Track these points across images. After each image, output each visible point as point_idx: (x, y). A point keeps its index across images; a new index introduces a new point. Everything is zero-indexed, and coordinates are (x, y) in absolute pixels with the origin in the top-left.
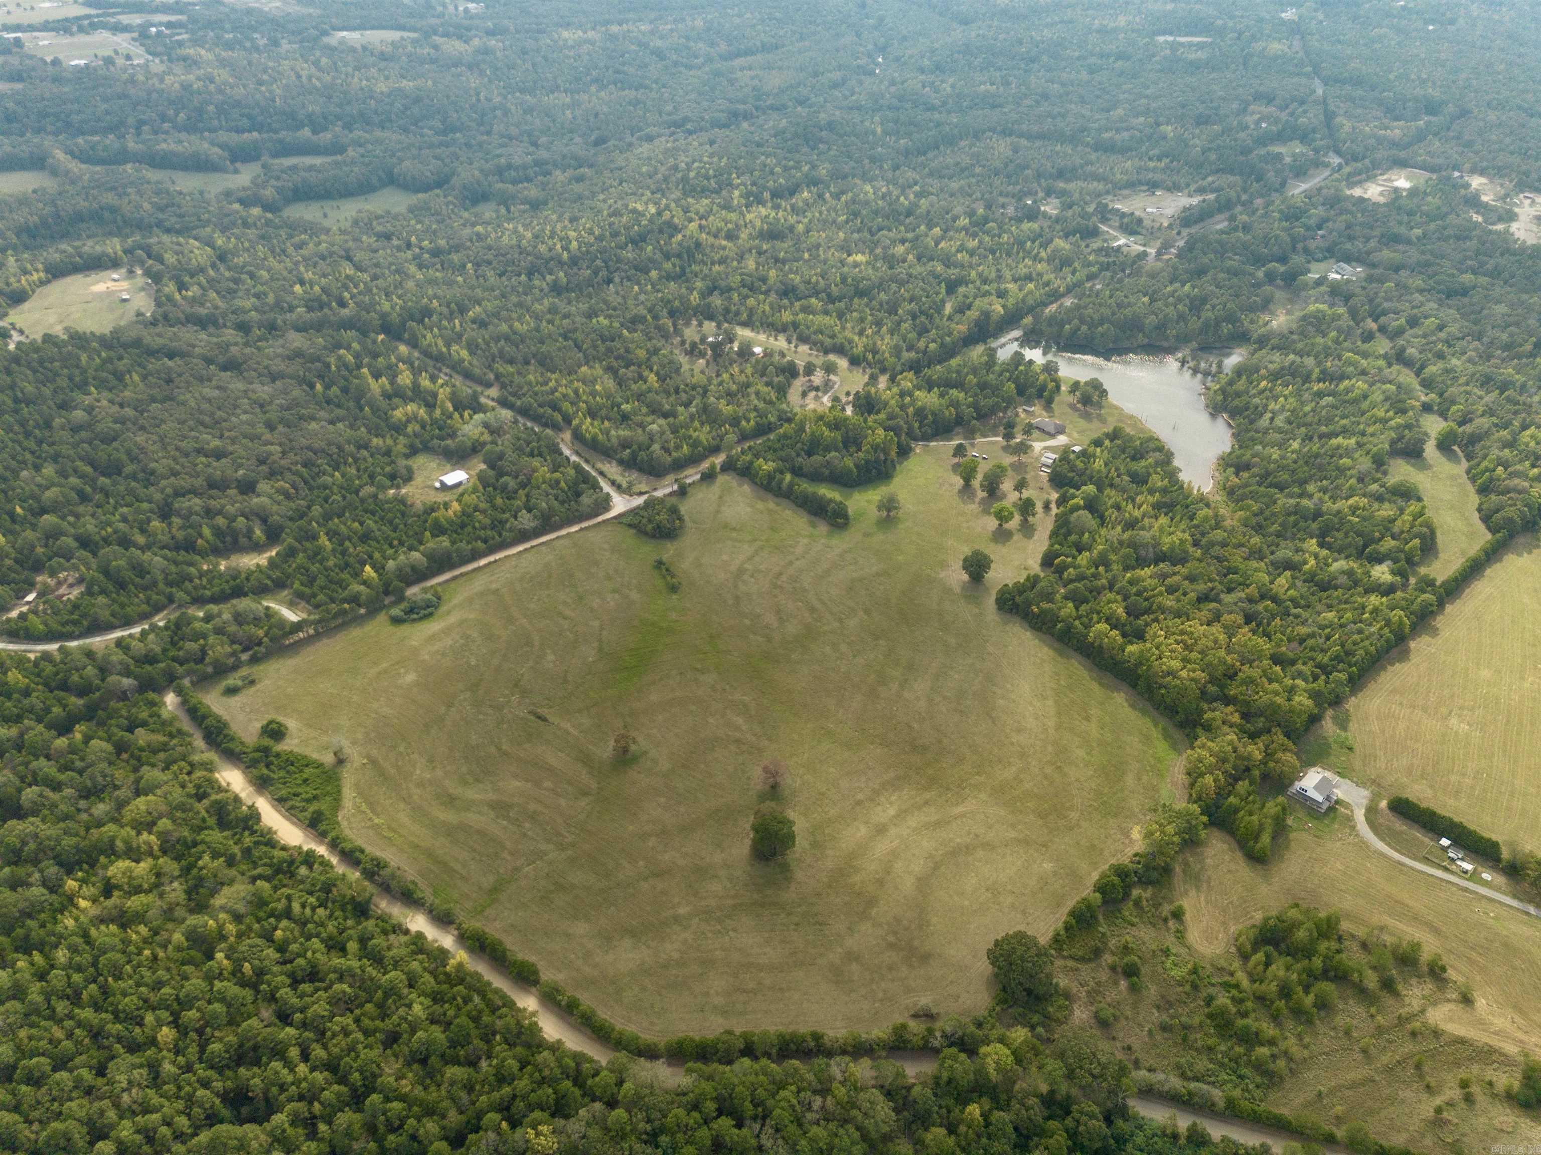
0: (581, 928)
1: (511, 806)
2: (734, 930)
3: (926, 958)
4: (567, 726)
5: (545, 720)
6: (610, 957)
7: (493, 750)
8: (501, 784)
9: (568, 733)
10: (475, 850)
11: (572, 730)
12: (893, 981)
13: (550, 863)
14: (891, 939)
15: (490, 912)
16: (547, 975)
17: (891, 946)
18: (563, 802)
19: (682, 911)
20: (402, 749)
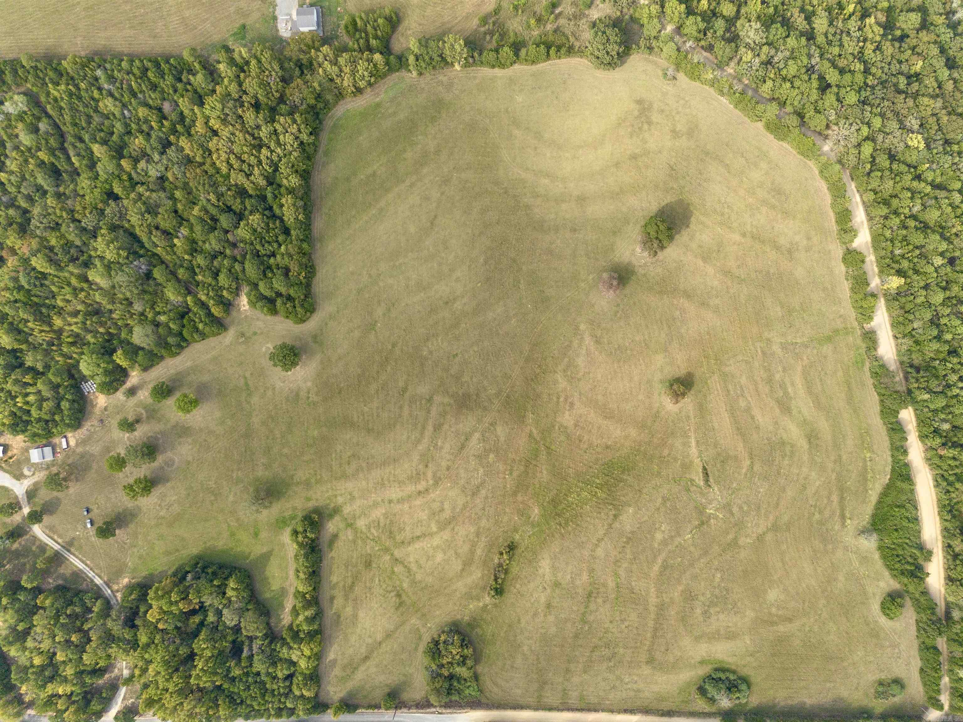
0: (799, 272)
1: (778, 401)
2: (719, 201)
3: (640, 102)
4: (694, 451)
5: (704, 469)
6: (797, 238)
7: (757, 467)
8: (771, 428)
9: (698, 442)
10: (821, 380)
11: (693, 444)
12: (667, 104)
13: (783, 335)
14: (646, 127)
15: (839, 324)
16: (838, 252)
17: (650, 123)
18: (744, 380)
19: (736, 237)
20: (817, 516)
